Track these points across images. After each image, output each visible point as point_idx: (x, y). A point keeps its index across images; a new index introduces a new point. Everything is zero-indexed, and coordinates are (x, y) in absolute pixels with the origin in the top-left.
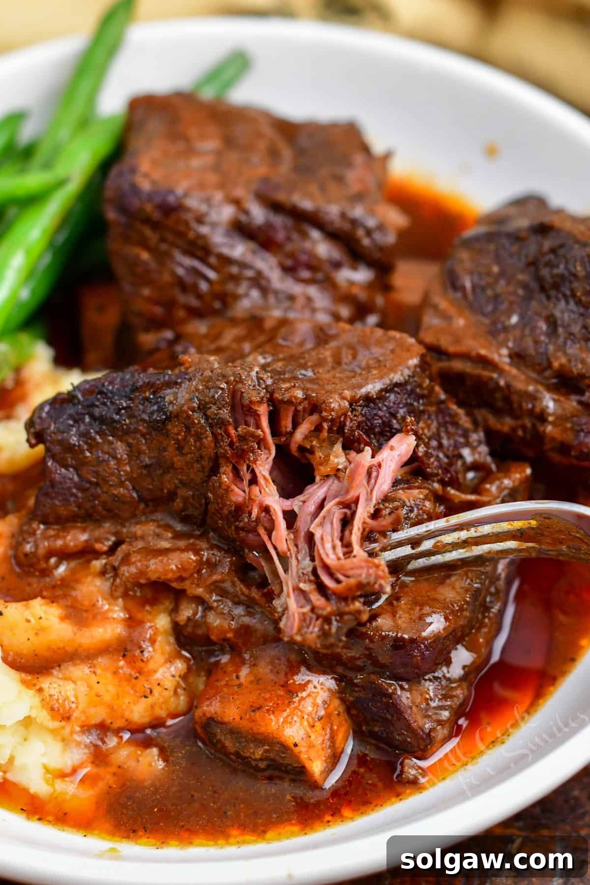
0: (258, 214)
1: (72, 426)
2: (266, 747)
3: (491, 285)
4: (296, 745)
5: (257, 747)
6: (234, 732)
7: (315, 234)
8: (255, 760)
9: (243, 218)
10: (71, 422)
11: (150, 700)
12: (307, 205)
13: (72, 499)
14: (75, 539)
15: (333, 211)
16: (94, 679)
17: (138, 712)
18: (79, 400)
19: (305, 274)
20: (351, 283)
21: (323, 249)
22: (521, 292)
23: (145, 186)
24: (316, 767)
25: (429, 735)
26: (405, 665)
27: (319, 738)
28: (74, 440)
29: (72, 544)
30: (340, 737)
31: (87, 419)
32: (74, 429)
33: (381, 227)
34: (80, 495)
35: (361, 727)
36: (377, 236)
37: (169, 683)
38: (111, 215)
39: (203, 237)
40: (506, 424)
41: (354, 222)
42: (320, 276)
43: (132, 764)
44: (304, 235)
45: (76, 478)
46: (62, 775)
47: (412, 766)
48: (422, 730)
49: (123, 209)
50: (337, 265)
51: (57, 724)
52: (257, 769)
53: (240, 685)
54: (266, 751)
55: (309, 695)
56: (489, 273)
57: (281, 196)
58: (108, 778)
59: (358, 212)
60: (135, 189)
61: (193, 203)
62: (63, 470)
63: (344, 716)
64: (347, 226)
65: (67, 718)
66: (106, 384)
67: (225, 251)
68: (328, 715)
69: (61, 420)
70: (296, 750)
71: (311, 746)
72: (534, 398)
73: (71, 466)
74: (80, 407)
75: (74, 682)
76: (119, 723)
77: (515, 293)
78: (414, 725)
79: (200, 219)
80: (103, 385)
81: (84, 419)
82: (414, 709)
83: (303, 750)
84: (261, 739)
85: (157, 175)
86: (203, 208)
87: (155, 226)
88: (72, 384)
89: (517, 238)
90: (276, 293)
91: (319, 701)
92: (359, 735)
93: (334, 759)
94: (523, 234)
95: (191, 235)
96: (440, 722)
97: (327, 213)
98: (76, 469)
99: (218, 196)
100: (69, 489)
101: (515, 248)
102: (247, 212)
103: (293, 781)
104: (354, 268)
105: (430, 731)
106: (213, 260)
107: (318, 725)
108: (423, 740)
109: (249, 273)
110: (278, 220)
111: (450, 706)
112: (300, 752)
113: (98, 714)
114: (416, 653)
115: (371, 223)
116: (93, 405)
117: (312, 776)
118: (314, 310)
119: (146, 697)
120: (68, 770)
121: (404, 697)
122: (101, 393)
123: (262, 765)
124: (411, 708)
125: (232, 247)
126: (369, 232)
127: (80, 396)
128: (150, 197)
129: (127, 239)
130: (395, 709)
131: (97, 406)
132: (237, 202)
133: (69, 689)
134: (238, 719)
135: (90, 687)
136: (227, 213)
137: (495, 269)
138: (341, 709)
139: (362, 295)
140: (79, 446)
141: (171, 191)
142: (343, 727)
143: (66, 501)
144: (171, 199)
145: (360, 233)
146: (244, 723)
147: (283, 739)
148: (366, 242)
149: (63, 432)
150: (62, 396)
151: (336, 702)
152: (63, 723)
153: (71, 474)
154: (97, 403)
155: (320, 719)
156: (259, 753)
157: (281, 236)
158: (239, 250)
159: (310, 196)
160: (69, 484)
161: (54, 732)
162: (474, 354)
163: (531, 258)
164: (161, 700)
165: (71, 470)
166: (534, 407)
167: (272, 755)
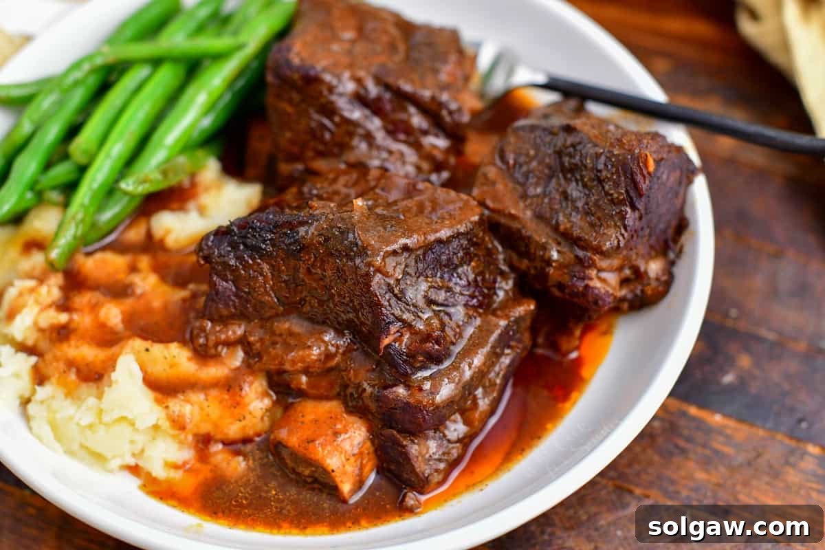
0: (373, 90)
1: (230, 251)
2: (313, 469)
3: (528, 163)
4: (333, 471)
5: (306, 468)
6: (294, 455)
7: (412, 110)
8: (305, 476)
9: (362, 92)
10: (229, 249)
11: (243, 423)
12: (407, 87)
13: (231, 303)
14: (234, 333)
15: (426, 94)
16: (206, 404)
17: (234, 430)
18: (235, 232)
19: (402, 137)
20: (434, 147)
21: (417, 120)
22: (546, 171)
23: (296, 61)
24: (346, 488)
25: (427, 478)
26: (411, 422)
27: (351, 468)
28: (232, 262)
29: (232, 337)
30: (367, 469)
31: (242, 247)
32: (232, 254)
33: (459, 110)
34: (236, 301)
35: (382, 464)
36: (456, 116)
37: (259, 414)
38: (270, 78)
39: (332, 103)
40: (524, 264)
41: (441, 105)
42: (411, 139)
43: (224, 465)
44: (405, 110)
45: (234, 289)
46: (176, 467)
47: (411, 499)
48: (423, 474)
49: (278, 76)
50: (425, 133)
51: (176, 432)
52: (305, 482)
53: (303, 423)
54: (313, 472)
55: (349, 438)
56: (527, 155)
57: (391, 80)
58: (205, 472)
59: (444, 97)
60: (288, 63)
61: (328, 77)
62: (224, 283)
63: (372, 456)
64: (434, 107)
65: (182, 428)
66: (255, 221)
67: (347, 114)
68: (361, 453)
69: (223, 247)
70: (333, 474)
71: (345, 473)
72: (544, 247)
73: (230, 280)
74: (236, 238)
75: (192, 404)
76: (219, 436)
77: (542, 172)
78: (418, 470)
79: (331, 89)
80: (253, 222)
81: (239, 247)
82: (420, 458)
83: (338, 475)
84: (309, 462)
85: (305, 55)
86: (335, 82)
87: (299, 90)
88: (230, 221)
89: (551, 132)
90: (379, 148)
91: (356, 442)
92: (380, 471)
93: (360, 484)
94: (555, 130)
95: (323, 100)
96: (437, 471)
97: (422, 96)
98: (233, 282)
99: (347, 75)
100: (229, 296)
101: (548, 139)
102: (365, 89)
103: (329, 494)
104: (437, 136)
105: (429, 476)
106: (337, 119)
107: (352, 459)
108: (423, 481)
109: (361, 131)
110: (387, 96)
111: (447, 460)
112: (336, 476)
113: (206, 428)
114: (420, 416)
115: (453, 106)
116: (245, 237)
117: (342, 493)
118: (404, 163)
119: (240, 421)
120: (180, 463)
121: (414, 449)
122: (252, 228)
123: (309, 480)
124: (417, 457)
125: (352, 111)
126: (451, 113)
127: (235, 229)
128: (298, 69)
129: (279, 96)
130: (406, 457)
131: (249, 238)
132: (359, 81)
133: (187, 409)
134: (297, 446)
135: (202, 409)
136: (350, 87)
137: (532, 152)
138: (372, 450)
139: (439, 156)
140: (236, 266)
141: (313, 68)
142: (370, 463)
143: (227, 305)
144: (312, 73)
145: (444, 113)
146: (301, 449)
147: (325, 466)
148: (448, 119)
149: (224, 256)
150: (223, 229)
151: (369, 444)
152: (180, 432)
153: (230, 285)
154: (249, 236)
155: (354, 455)
156: (307, 472)
157: (388, 107)
158: (356, 114)
159: (412, 82)
160: (228, 293)
161: (173, 436)
162: (507, 212)
163: (557, 149)
164: (250, 424)
165: (230, 282)
166: (544, 254)
167: (316, 475)
